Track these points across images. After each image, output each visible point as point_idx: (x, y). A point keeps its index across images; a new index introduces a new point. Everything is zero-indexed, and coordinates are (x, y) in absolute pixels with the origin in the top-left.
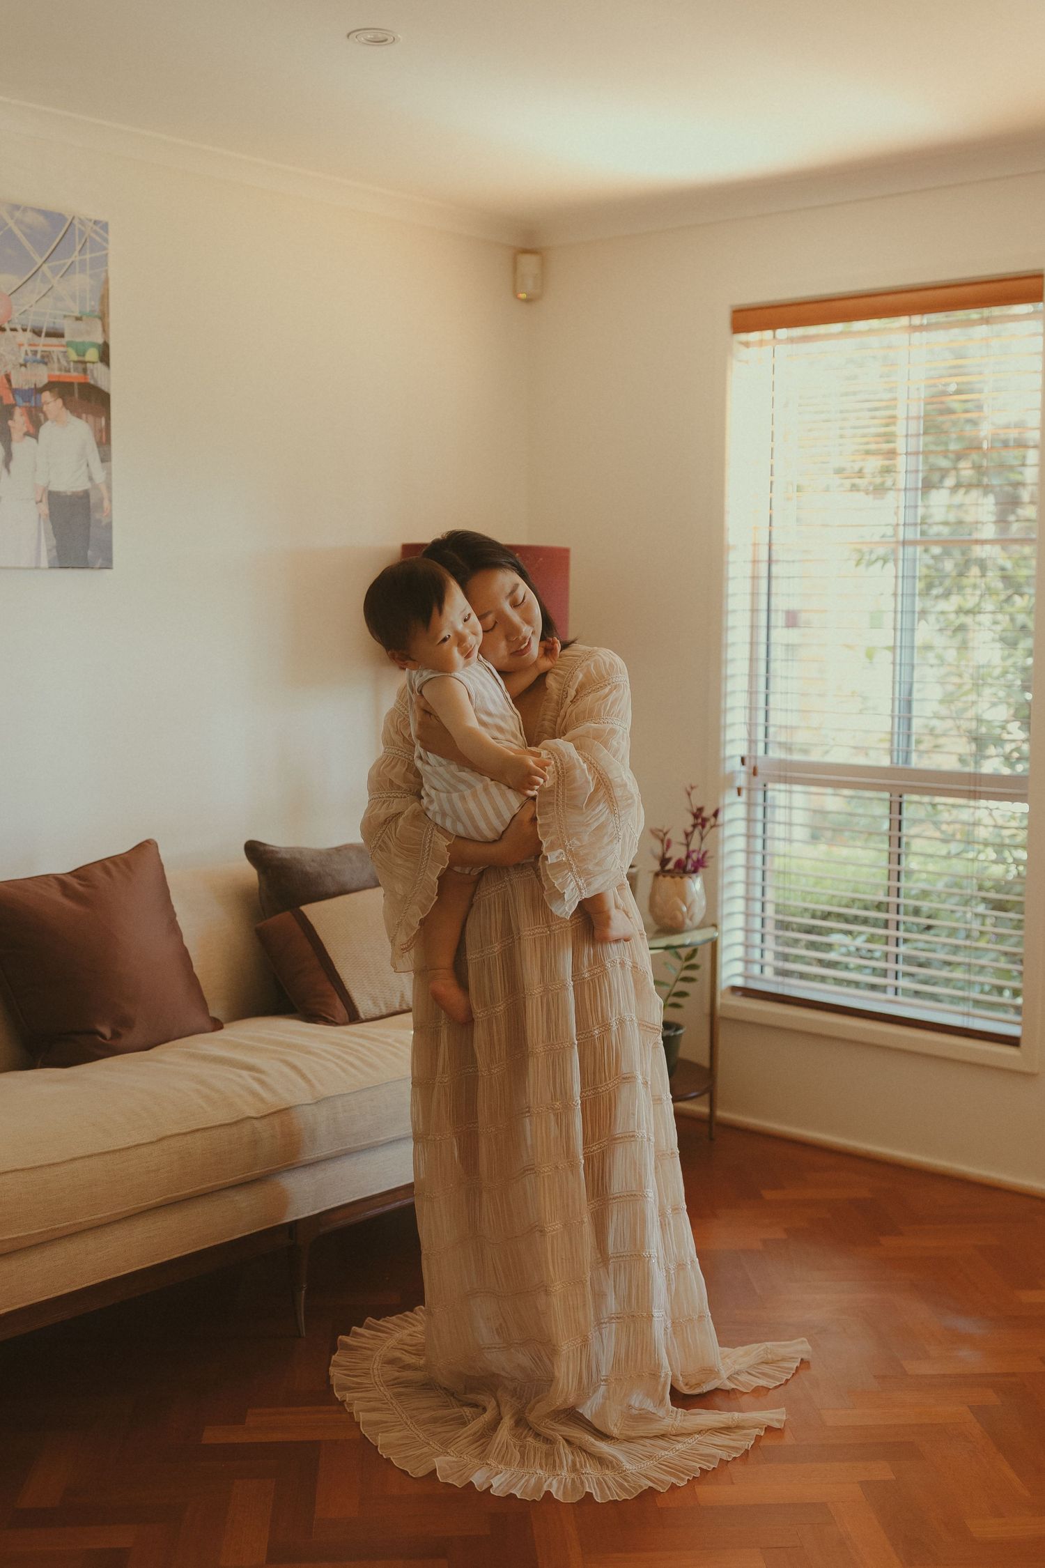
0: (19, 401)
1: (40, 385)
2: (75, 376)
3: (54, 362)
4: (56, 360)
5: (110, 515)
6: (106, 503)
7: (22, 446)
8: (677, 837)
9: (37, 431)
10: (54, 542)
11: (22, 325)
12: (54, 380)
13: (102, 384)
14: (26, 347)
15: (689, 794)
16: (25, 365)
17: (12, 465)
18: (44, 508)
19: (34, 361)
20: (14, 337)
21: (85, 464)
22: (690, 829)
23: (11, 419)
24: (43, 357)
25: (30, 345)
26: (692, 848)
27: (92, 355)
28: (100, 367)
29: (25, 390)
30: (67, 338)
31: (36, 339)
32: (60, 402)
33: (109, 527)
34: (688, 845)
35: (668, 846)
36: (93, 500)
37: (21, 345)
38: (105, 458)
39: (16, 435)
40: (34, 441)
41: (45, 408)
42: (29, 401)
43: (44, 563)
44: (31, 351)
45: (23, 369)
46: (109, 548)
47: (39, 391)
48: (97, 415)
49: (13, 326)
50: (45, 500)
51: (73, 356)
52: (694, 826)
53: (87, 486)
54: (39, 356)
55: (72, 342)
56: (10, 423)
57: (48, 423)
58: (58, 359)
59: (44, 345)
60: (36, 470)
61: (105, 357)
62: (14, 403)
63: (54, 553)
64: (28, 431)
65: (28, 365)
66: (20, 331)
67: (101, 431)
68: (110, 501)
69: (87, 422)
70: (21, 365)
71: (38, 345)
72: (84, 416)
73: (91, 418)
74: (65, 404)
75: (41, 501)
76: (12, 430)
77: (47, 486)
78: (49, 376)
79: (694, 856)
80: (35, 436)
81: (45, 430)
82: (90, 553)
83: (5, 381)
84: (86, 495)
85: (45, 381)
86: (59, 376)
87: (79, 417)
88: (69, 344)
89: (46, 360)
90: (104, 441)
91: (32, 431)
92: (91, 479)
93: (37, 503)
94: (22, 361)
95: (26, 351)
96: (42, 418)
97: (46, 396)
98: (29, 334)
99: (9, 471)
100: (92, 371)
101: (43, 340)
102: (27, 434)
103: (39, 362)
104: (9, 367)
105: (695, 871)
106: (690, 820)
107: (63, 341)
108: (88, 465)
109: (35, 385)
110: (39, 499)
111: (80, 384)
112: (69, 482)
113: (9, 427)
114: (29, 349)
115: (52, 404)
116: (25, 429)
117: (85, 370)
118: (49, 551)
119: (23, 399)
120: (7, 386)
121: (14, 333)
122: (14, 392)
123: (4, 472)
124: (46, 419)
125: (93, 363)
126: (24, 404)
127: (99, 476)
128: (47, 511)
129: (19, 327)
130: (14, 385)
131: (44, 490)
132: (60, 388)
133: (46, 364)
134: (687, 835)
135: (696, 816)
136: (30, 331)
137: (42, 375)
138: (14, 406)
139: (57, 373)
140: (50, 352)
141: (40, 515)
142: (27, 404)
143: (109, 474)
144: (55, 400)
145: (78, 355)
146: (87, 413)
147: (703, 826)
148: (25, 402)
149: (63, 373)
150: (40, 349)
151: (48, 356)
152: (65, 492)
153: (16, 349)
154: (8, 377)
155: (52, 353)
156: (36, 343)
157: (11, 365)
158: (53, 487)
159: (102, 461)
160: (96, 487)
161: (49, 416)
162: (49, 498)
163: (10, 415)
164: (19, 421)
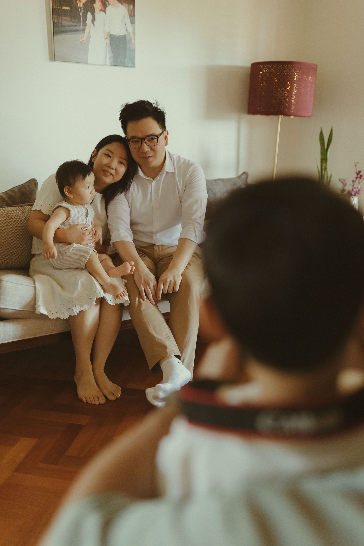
5: (134, 45)
6: (133, 41)
7: (99, 15)
8: (349, 182)
9: (105, 9)
10: (112, 55)
15: (356, 165)
17: (95, 22)
18: (108, 41)
21: (125, 24)
22: (354, 179)
23: (95, 4)
26: (355, 186)
33: (134, 50)
34: (353, 186)
35: (345, 185)
36: (128, 39)
38: (133, 22)
39: (97, 10)
40: (104, 13)
43: (108, 63)
46: (134, 59)
48: (129, 4)
50: (108, 37)
52: (356, 178)
53: (125, 33)
56: (94, 5)
57: (110, 6)
60: (105, 25)
63: (112, 59)
64: (101, 9)
67: (131, 11)
68: (135, 40)
69: (125, 7)
72: (124, 4)
73: (127, 5)
75: (107, 38)
76: (95, 8)
77: (109, 32)
79: (355, 190)
80: (105, 11)
81: (109, 9)
82: (126, 60)
84: (125, 36)
87: (122, 4)
90: (132, 15)
91: (103, 9)
92: (127, 30)
93: (105, 39)
96: (107, 4)
99: (94, 25)
102: (101, 10)
105: (355, 195)
106: (355, 175)
108: (125, 25)
110: (106, 37)
112: (118, 31)
113: (94, 7)
116: (100, 8)
118: (110, 59)
123: (92, 25)
124: (109, 4)
127: (130, 29)
131: (108, 34)
134: (353, 181)
135: (358, 174)
141: (106, 44)
143: (134, 28)
146: (125, 3)
147: (360, 178)
152: (116, 35)
158: (112, 33)
159: (131, 23)
160: (129, 33)
161: (110, 3)
162: (110, 37)
163: (94, 2)
164: (98, 5)
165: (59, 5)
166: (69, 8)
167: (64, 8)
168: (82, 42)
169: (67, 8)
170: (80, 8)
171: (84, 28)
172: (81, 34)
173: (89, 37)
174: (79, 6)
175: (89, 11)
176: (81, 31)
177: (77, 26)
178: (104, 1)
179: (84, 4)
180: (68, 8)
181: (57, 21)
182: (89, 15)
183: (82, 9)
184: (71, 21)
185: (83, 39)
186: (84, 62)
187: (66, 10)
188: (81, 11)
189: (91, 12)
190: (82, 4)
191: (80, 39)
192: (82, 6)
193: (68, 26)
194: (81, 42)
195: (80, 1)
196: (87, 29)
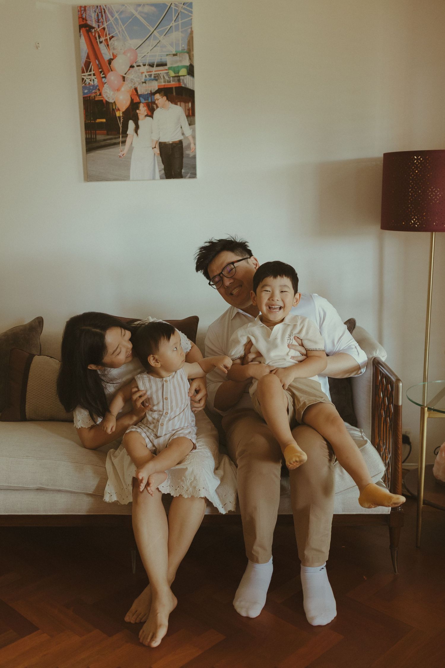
0: (143, 100)
1: (153, 91)
2: (173, 84)
3: (161, 79)
4: (162, 77)
5: (195, 151)
6: (192, 146)
7: (144, 122)
9: (153, 113)
10: (163, 167)
11: (143, 63)
12: (160, 87)
13: (189, 86)
14: (146, 73)
16: (145, 82)
17: (139, 131)
18: (157, 151)
19: (150, 80)
20: (139, 70)
21: (180, 127)
23: (138, 109)
24: (155, 77)
25: (148, 72)
27: (183, 72)
28: (188, 77)
29: (146, 95)
30: (169, 65)
31: (151, 69)
32: (165, 98)
33: (194, 157)
36: (185, 144)
37: (142, 73)
38: (191, 123)
39: (141, 117)
40: (150, 118)
41: (156, 102)
42: (148, 100)
43: (158, 177)
44: (148, 75)
45: (144, 84)
46: (194, 167)
47: (153, 94)
48: (186, 102)
49: (138, 64)
50: (157, 146)
51: (172, 74)
53: (181, 138)
54: (153, 77)
55: (171, 67)
56: (138, 111)
57: (159, 109)
58: (164, 77)
59: (155, 71)
60: (152, 133)
61: (191, 71)
62: (139, 101)
63: (163, 172)
64: (147, 114)
65: (147, 82)
66: (142, 66)
67: (189, 110)
68: (195, 144)
69: (180, 106)
70: (143, 83)
71: (152, 72)
72: (179, 103)
73: (183, 104)
74: (167, 99)
75: (155, 147)
76: (139, 115)
77: (159, 140)
78: (158, 86)
80: (151, 116)
81: (156, 113)
83: (134, 91)
84: (181, 142)
85: (157, 88)
86: (164, 85)
87: (176, 104)
88: (169, 69)
89: (157, 78)
90: (191, 114)
91: (149, 114)
92: (183, 134)
93: (153, 148)
94: (143, 81)
95: (146, 75)
97: (157, 96)
98: (147, 67)
99: (137, 135)
100: (183, 80)
101: (155, 68)
102: (147, 116)
103: (153, 80)
104: (136, 85)
107: (166, 67)
108: (181, 128)
109: (151, 91)
110: (154, 146)
111: (176, 88)
112: (170, 138)
113: (137, 114)
114: (147, 74)
115: (160, 99)
116: (146, 114)
117: (179, 80)
118: (160, 171)
119: (144, 99)
120: (136, 94)
121: (138, 68)
122: (139, 96)
123: (135, 134)
124: (157, 107)
125: (184, 76)
126: (145, 101)
127: (188, 133)
128: (159, 152)
129: (141, 64)
130: (139, 93)
131: (157, 142)
132: (166, 92)
133: (157, 80)
136: (148, 65)
137: (154, 86)
138: (139, 103)
139: (163, 84)
140: (159, 74)
141: (155, 154)
142: (147, 101)
143: (194, 131)
144: (162, 98)
145: (175, 73)
146: (180, 102)
148: (146, 100)
149: (167, 83)
150: (153, 73)
151: (158, 76)
152: (168, 142)
153: (140, 74)
154: (136, 89)
155: (160, 74)
156: (151, 70)
157: (137, 83)
158: (162, 140)
159: (190, 125)
160: (186, 138)
161: (159, 105)
162: (160, 146)
163: (138, 108)
164: (142, 110)
165: (92, 119)
166: (105, 119)
167: (98, 121)
168: (122, 156)
169: (102, 121)
170: (119, 117)
171: (124, 139)
172: (121, 147)
173: (131, 149)
174: (117, 115)
175: (131, 119)
176: (120, 143)
177: (115, 138)
178: (150, 105)
179: (123, 113)
180: (104, 120)
181: (90, 137)
182: (131, 124)
183: (121, 118)
184: (108, 134)
185: (122, 153)
186: (126, 178)
187: (102, 123)
188: (120, 122)
189: (133, 120)
190: (121, 112)
191: (120, 153)
192: (121, 115)
193: (105, 140)
194: (120, 157)
195: (119, 110)
196: (128, 140)
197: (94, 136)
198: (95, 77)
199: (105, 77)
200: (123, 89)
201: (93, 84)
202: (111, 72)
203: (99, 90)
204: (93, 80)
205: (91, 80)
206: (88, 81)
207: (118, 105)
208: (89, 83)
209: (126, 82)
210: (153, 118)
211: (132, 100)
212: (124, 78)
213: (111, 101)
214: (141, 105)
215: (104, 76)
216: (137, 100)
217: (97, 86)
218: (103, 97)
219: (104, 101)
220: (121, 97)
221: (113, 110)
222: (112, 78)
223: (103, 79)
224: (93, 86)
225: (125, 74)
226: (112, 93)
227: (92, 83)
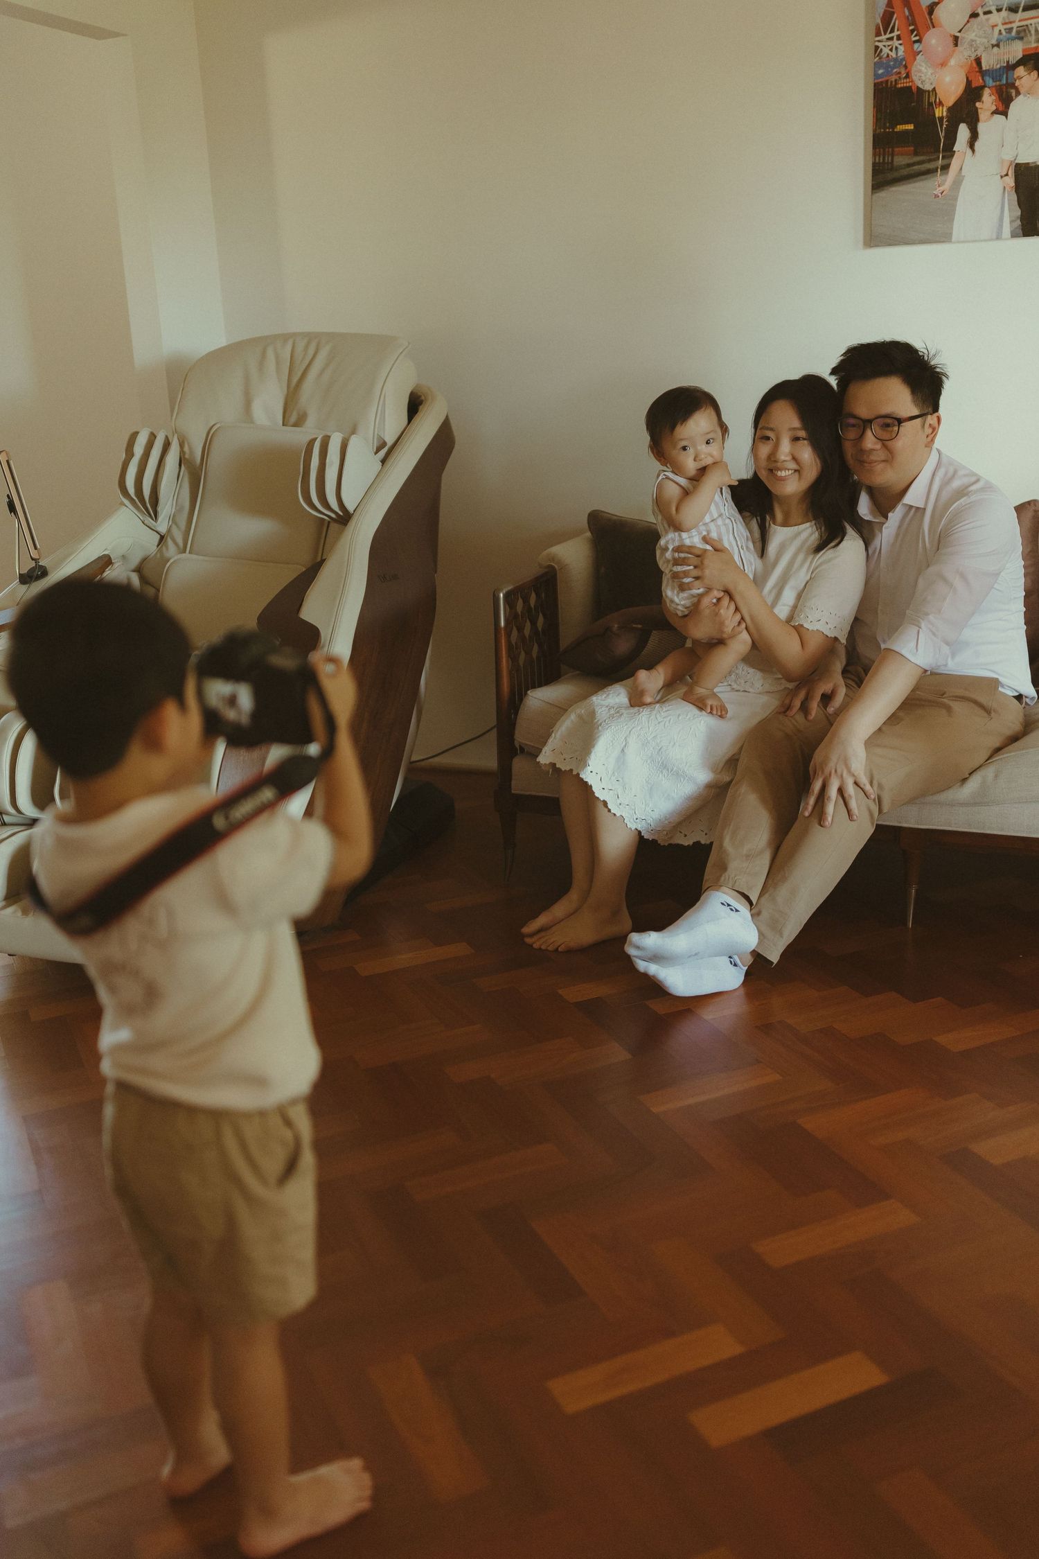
0: (990, 82)
1: (1013, 61)
3: (1031, 35)
4: (1033, 32)
7: (989, 126)
9: (1007, 107)
10: (1019, 213)
11: (997, 6)
12: (1027, 53)
16: (998, 45)
17: (977, 145)
18: (1010, 181)
19: (1008, 39)
20: (988, 20)
23: (979, 101)
24: (1018, 32)
25: (1004, 24)
29: (996, 70)
31: (1013, 16)
32: (1034, 74)
37: (993, 27)
39: (983, 115)
40: (1004, 117)
41: (1017, 83)
42: (1000, 80)
43: (1007, 234)
44: (1005, 29)
45: (996, 49)
47: (1011, 67)
49: (987, 9)
50: (1011, 172)
54: (1014, 33)
56: (978, 104)
57: (1021, 97)
58: (1036, 31)
59: (1020, 21)
60: (1003, 146)
62: (983, 84)
63: (1019, 222)
64: (997, 109)
65: (1001, 44)
66: (995, 12)
70: (993, 46)
71: (1014, 22)
75: (1007, 175)
76: (979, 111)
77: (1015, 160)
78: (1024, 50)
80: (1005, 113)
81: (1014, 107)
83: (975, 65)
85: (1020, 55)
89: (1022, 34)
91: (1001, 108)
93: (1002, 177)
94: (994, 42)
95: (1000, 31)
96: (1014, 94)
97: (1021, 71)
98: (1004, 13)
99: (973, 151)
101: (1020, 15)
102: (996, 112)
103: (1013, 39)
104: (980, 52)
109: (1008, 62)
110: (1005, 173)
113: (976, 109)
114: (1002, 28)
115: (1025, 77)
116: (994, 108)
118: (1011, 222)
119: (993, 79)
120: (977, 70)
121: (987, 16)
122: (983, 73)
123: (969, 151)
124: (1018, 93)
126: (994, 84)
128: (1013, 184)
129: (993, 9)
130: (985, 66)
131: (1011, 164)
133: (1021, 39)
136: (1006, 10)
137: (1016, 50)
138: (983, 87)
139: (1035, 45)
140: (1027, 26)
141: (1005, 188)
142: (998, 83)
144: (1029, 74)
148: (996, 81)
150: (1015, 25)
151: (1025, 30)
152: (1034, 163)
153: (990, 31)
154: (978, 61)
155: (1029, 26)
156: (1011, 20)
157: (982, 48)
158: (1022, 160)
161: (1022, 90)
162: (1016, 171)
163: (978, 97)
164: (988, 101)
165: (888, 125)
166: (912, 125)
167: (900, 128)
168: (940, 195)
169: (907, 128)
170: (941, 119)
171: (946, 162)
172: (939, 177)
173: (958, 183)
174: (937, 116)
175: (963, 122)
176: (939, 170)
177: (930, 161)
178: (1004, 90)
179: (949, 109)
180: (911, 127)
181: (881, 161)
182: (963, 132)
183: (945, 120)
184: (916, 153)
185: (942, 188)
186: (945, 237)
187: (907, 132)
188: (942, 127)
189: (967, 123)
190: (945, 109)
191: (936, 189)
192: (945, 114)
193: (909, 165)
194: (936, 196)
195: (941, 103)
196: (955, 163)
197: (890, 158)
198: (900, 42)
199: (919, 41)
200: (952, 62)
201: (894, 56)
202: (932, 31)
203: (906, 67)
204: (896, 48)
205: (891, 50)
206: (886, 51)
207: (941, 95)
208: (888, 56)
209: (960, 48)
210: (1007, 117)
211: (969, 82)
212: (956, 39)
213: (928, 87)
214: (987, 92)
215: (917, 38)
216: (977, 81)
217: (903, 59)
218: (912, 81)
219: (914, 89)
220: (948, 79)
221: (930, 104)
222: (933, 41)
223: (916, 46)
224: (896, 60)
225: (960, 31)
226: (930, 71)
227: (893, 54)
